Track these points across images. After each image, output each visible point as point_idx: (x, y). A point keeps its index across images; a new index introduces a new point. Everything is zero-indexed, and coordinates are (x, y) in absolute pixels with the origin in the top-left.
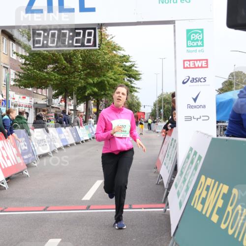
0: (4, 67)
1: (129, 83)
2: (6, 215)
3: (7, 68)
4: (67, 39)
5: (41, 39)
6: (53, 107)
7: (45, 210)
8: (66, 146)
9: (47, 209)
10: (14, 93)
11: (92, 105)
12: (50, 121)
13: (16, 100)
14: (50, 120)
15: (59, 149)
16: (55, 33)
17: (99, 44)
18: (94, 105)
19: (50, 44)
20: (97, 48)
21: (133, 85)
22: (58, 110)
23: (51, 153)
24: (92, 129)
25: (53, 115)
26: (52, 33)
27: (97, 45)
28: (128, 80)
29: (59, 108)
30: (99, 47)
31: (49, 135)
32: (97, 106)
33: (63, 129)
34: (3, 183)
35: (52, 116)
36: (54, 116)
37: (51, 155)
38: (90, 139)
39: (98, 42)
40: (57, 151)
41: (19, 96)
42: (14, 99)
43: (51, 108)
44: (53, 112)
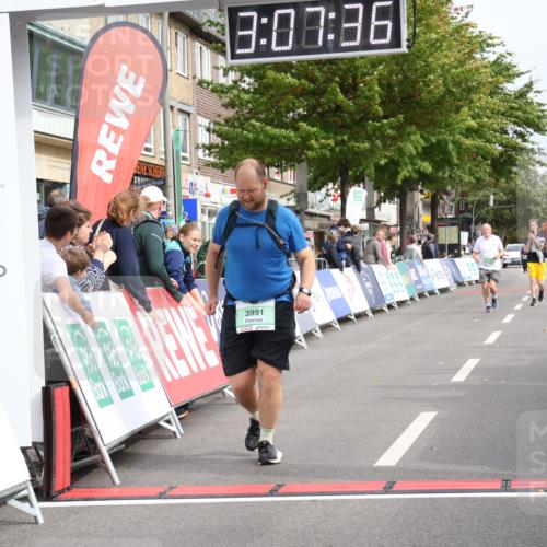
0: (181, 111)
1: (519, 141)
2: (171, 506)
3: (189, 114)
4: (321, 31)
5: (253, 33)
7: (272, 493)
8: (343, 320)
9: (281, 491)
10: (208, 179)
11: (420, 205)
13: (212, 199)
15: (325, 328)
16: (288, 16)
17: (408, 40)
18: (425, 205)
19: (277, 45)
20: (404, 49)
21: (529, 146)
22: (325, 221)
23: (303, 339)
24: (417, 271)
25: (310, 235)
26: (280, 15)
27: (404, 43)
28: (516, 132)
29: (329, 217)
30: (408, 47)
32: (433, 206)
33: (335, 272)
34: (168, 422)
36: (312, 239)
37: (303, 343)
38: (412, 299)
39: (405, 34)
40: (319, 334)
41: (221, 187)
42: (208, 195)
43: (306, 217)
44: (311, 227)
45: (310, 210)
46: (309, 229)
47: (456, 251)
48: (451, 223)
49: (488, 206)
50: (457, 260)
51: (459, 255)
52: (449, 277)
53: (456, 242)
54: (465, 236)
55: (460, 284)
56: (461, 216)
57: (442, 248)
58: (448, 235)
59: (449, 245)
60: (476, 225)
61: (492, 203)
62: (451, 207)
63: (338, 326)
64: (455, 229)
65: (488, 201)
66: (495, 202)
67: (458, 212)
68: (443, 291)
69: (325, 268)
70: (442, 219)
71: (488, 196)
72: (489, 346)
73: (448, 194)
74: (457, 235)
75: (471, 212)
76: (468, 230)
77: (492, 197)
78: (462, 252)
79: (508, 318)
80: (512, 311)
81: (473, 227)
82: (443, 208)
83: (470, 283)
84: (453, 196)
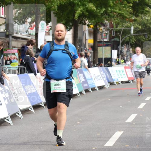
6: (16, 38)
11: (87, 33)
12: (11, 62)
14: (10, 60)
15: (25, 111)
18: (90, 32)
23: (9, 119)
24: (84, 75)
25: (15, 51)
31: (6, 88)
32: (95, 33)
33: (31, 75)
35: (14, 54)
36: (17, 54)
37: (10, 122)
38: (81, 93)
40: (21, 116)
43: (13, 39)
44: (16, 46)
45: (15, 35)
46: (15, 47)
47: (109, 63)
48: (106, 44)
49: (130, 33)
50: (109, 68)
51: (111, 65)
52: (104, 79)
53: (109, 56)
54: (115, 53)
55: (112, 84)
56: (112, 40)
57: (100, 60)
58: (104, 52)
59: (105, 59)
60: (122, 46)
61: (132, 32)
62: (107, 34)
63: (33, 110)
64: (109, 48)
65: (130, 31)
66: (134, 30)
67: (111, 37)
68: (101, 88)
69: (25, 72)
70: (100, 42)
71: (130, 27)
72: (129, 123)
73: (104, 25)
74: (110, 52)
75: (119, 37)
76: (117, 49)
77: (132, 28)
78: (113, 63)
79: (142, 106)
80: (144, 101)
81: (120, 47)
82: (101, 34)
83: (118, 83)
84: (108, 27)
